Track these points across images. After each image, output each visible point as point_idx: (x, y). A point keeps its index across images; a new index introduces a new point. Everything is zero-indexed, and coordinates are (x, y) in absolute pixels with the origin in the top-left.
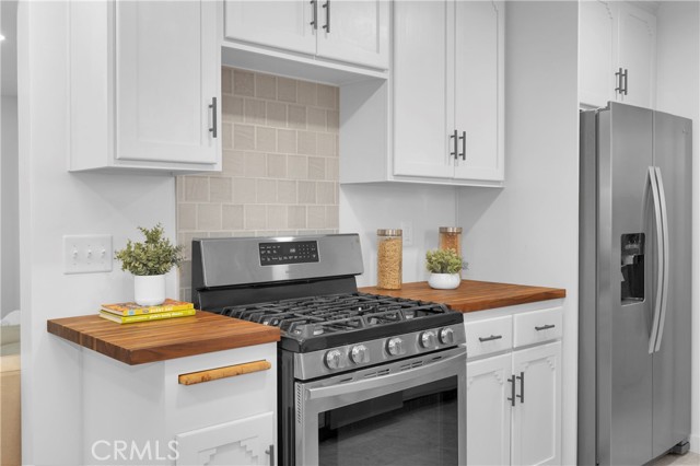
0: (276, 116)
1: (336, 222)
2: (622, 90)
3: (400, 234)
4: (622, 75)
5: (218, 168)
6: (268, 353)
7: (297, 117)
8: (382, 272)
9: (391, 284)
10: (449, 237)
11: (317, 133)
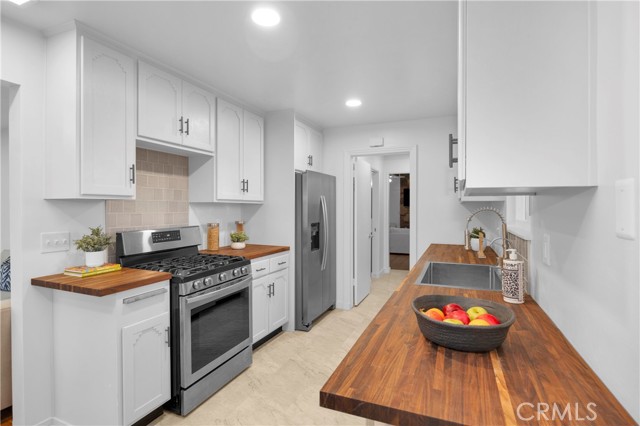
0: (157, 171)
1: (187, 220)
2: (310, 164)
3: (218, 225)
4: (310, 158)
5: (134, 198)
6: (165, 285)
7: (169, 171)
8: (209, 243)
9: (215, 248)
10: (239, 226)
11: (179, 179)
